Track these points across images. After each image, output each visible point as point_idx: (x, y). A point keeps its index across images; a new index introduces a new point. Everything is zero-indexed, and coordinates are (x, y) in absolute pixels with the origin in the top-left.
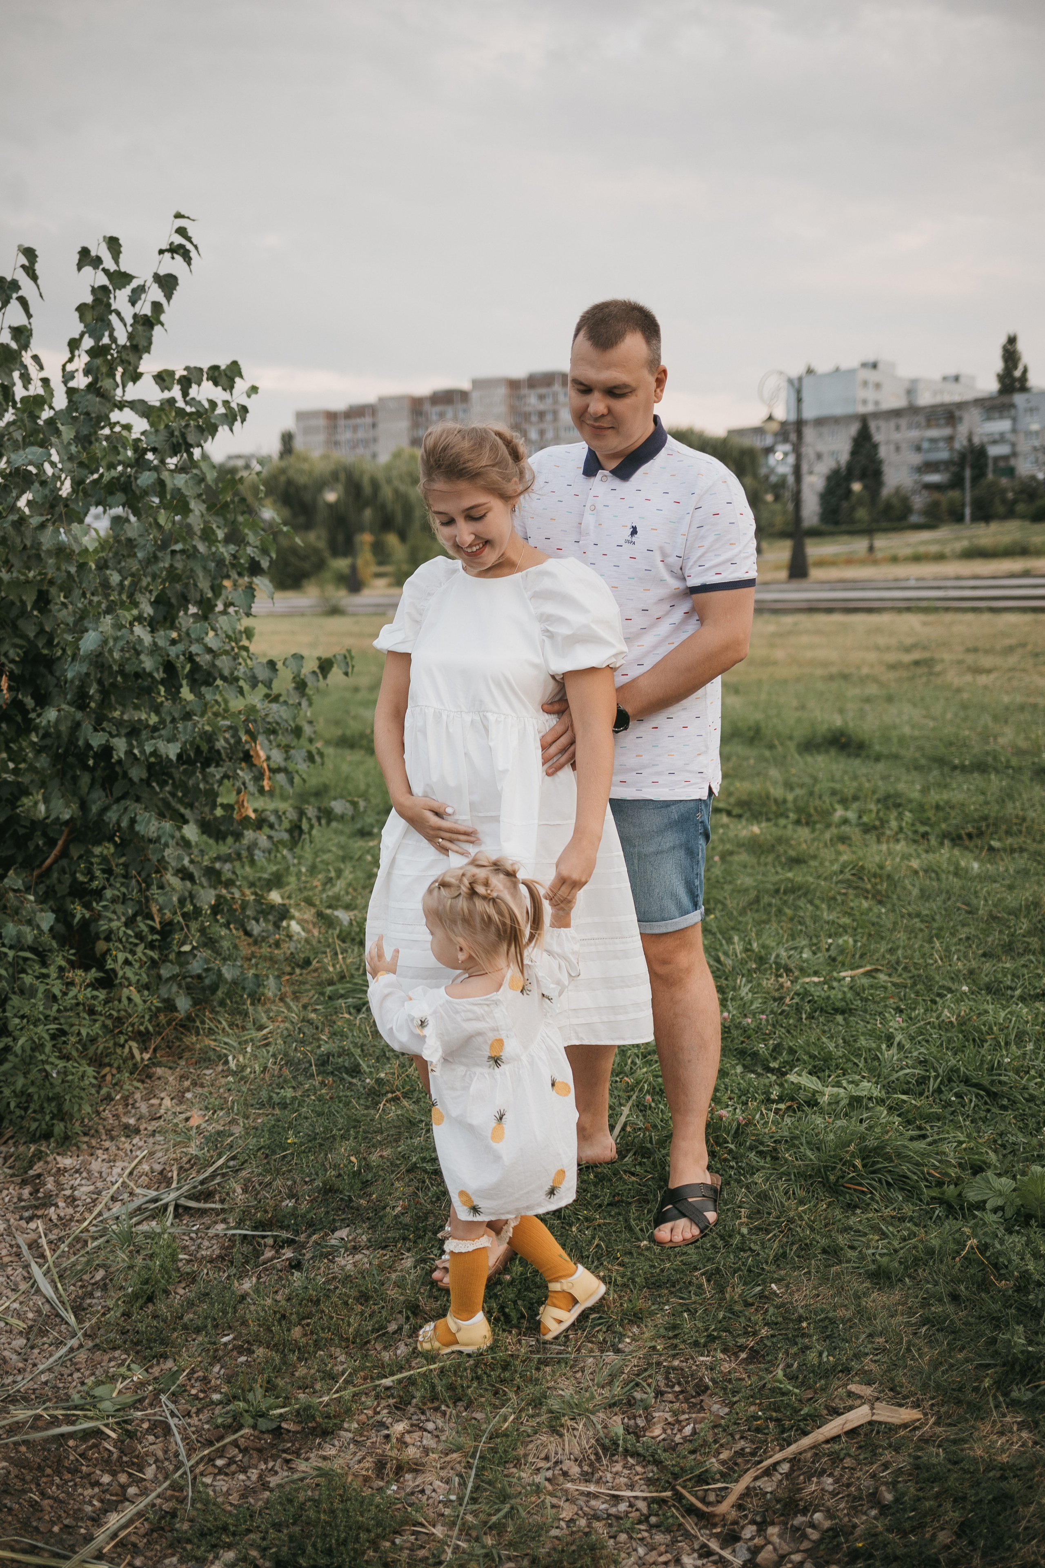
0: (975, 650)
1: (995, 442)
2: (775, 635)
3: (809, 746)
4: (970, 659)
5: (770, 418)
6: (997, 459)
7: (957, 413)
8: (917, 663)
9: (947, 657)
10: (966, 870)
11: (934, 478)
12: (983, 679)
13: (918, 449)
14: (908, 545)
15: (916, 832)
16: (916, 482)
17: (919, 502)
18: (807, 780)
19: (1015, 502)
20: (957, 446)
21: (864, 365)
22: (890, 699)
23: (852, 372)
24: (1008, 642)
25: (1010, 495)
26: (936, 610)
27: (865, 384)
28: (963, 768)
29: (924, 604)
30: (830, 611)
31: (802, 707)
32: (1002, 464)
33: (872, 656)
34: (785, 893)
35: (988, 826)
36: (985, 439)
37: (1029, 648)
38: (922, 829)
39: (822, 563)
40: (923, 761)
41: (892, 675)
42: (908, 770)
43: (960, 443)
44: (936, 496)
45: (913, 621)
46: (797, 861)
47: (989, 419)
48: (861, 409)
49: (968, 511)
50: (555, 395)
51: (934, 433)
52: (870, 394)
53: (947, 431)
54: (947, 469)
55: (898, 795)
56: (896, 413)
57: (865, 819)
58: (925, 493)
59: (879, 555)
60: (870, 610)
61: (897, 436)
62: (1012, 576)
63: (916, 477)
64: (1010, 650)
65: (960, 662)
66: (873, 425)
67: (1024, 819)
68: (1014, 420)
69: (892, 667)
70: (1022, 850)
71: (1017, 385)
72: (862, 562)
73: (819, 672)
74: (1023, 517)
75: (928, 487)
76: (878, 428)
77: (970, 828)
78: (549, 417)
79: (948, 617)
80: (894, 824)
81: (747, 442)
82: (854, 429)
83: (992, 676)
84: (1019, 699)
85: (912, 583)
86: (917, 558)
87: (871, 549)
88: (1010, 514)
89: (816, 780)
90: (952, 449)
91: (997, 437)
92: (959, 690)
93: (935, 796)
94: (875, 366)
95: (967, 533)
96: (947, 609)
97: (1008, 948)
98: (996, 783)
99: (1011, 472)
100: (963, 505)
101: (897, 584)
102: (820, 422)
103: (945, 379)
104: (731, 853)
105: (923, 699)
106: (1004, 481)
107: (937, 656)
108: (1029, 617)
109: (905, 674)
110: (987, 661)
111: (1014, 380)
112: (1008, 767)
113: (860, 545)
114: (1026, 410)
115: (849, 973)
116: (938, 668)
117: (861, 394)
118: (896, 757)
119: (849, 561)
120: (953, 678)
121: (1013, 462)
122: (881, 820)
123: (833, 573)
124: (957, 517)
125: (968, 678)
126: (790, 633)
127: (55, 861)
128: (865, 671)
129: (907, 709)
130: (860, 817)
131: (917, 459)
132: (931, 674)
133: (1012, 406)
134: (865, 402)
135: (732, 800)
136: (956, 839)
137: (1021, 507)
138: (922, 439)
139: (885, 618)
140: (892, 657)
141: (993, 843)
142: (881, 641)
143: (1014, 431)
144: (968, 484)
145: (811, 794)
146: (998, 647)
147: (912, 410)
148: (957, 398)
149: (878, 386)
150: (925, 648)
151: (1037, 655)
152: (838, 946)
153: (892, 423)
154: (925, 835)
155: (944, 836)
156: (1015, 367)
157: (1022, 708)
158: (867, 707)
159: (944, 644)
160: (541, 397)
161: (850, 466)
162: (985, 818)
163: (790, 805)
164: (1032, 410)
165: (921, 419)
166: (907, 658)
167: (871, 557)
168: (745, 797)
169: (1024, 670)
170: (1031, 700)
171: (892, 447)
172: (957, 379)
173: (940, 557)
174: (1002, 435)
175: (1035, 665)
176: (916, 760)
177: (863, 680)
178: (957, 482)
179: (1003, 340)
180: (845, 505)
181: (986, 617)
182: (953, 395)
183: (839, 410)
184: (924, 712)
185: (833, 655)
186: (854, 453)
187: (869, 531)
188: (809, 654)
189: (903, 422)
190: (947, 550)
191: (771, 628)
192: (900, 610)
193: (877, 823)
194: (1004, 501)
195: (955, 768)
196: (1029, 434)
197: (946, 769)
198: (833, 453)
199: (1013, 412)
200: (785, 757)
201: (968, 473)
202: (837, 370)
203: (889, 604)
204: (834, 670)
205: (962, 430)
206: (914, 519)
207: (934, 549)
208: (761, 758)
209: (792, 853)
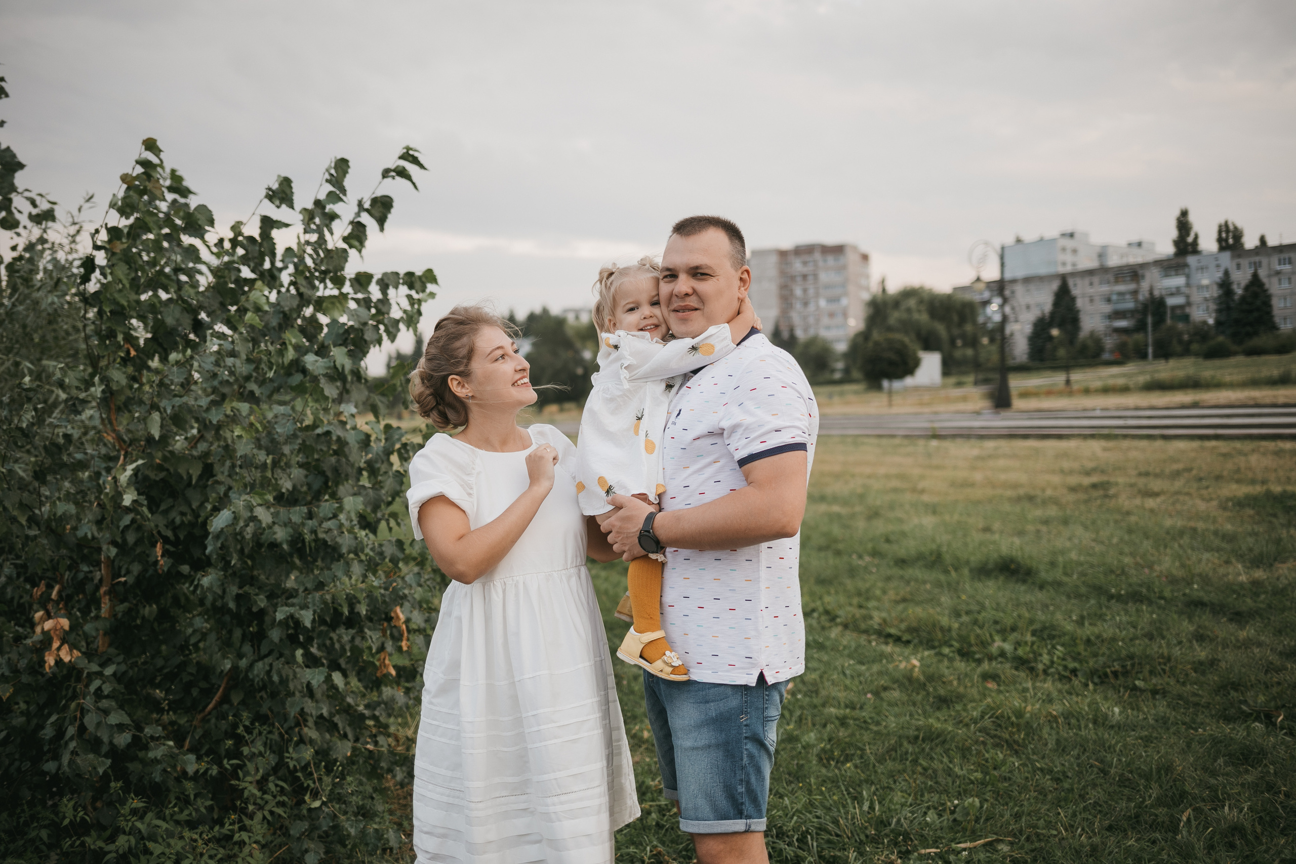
0: (1147, 474)
1: (1172, 294)
2: (979, 458)
3: (983, 571)
4: (1141, 481)
5: (978, 279)
6: (1174, 308)
7: (1140, 272)
8: (1094, 486)
9: (1121, 480)
10: (1106, 717)
11: (1122, 324)
12: (1151, 503)
13: (1109, 300)
14: (1100, 378)
15: (1065, 667)
16: (1107, 327)
17: (1109, 342)
18: (975, 608)
19: (1190, 342)
20: (1141, 297)
21: (1063, 235)
22: (1065, 522)
23: (1054, 240)
24: (1176, 467)
25: (1186, 337)
26: (1116, 437)
27: (1064, 249)
28: (1119, 598)
29: (1106, 431)
30: (1026, 437)
31: (987, 529)
32: (1178, 312)
33: (1056, 479)
34: (923, 740)
35: (1133, 665)
36: (1164, 292)
37: (1194, 472)
38: (1072, 665)
39: (1025, 395)
40: (1083, 590)
41: (1071, 497)
42: (1069, 597)
43: (1143, 296)
44: (1124, 338)
45: (1096, 446)
46: (943, 702)
47: (1167, 276)
48: (1061, 270)
49: (1150, 350)
50: (815, 262)
51: (1121, 288)
52: (1069, 258)
53: (1132, 286)
54: (1132, 316)
55: (1053, 627)
56: (1090, 273)
57: (1020, 652)
58: (1115, 336)
59: (1075, 387)
60: (1060, 437)
61: (1091, 291)
62: (1183, 407)
63: (1107, 323)
64: (1177, 474)
65: (1132, 485)
66: (1071, 282)
67: (1169, 659)
68: (1188, 276)
69: (1073, 489)
70: (1164, 693)
71: (1190, 249)
72: (1060, 394)
73: (1009, 493)
74: (1197, 355)
75: (1117, 330)
76: (1075, 285)
77: (1117, 667)
78: (810, 278)
79: (1126, 444)
80: (1046, 658)
81: (968, 297)
82: (1055, 285)
83: (1159, 500)
84: (1180, 523)
85: (1098, 413)
86: (1106, 390)
87: (1068, 382)
88: (1186, 352)
89: (983, 607)
90: (1136, 301)
91: (1174, 290)
92: (1128, 513)
93: (1088, 630)
94: (1072, 235)
95: (1149, 368)
96: (1125, 437)
97: (1135, 821)
98: (1147, 616)
99: (1186, 318)
100: (1146, 345)
101: (1085, 414)
102: (1027, 280)
103: (1130, 245)
104: (885, 689)
105: (1094, 522)
106: (1181, 326)
107: (1112, 480)
108: (1196, 444)
109: (1082, 496)
110: (1156, 485)
111: (1187, 244)
112: (1162, 598)
113: (1059, 378)
114: (1197, 269)
115: (968, 845)
116: (1112, 491)
117: (1061, 257)
118: (1058, 584)
119: (1049, 393)
120: (1125, 501)
121: (1187, 310)
122: (1034, 652)
123: (1033, 404)
124: (1142, 355)
125: (1138, 501)
126: (990, 457)
127: (215, 708)
128: (1049, 492)
129: (1079, 531)
130: (1016, 649)
131: (1107, 309)
132: (1106, 496)
133: (1186, 265)
134: (1064, 264)
135: (903, 626)
136: (1101, 678)
137: (1195, 347)
138: (1111, 293)
139: (1072, 444)
140: (1073, 480)
141: (1137, 682)
142: (1066, 464)
143: (1188, 285)
144: (1150, 328)
145: (975, 622)
146: (1167, 471)
147: (1103, 270)
148: (1140, 260)
149: (1075, 251)
150: (1103, 472)
151: (1200, 479)
152: (964, 808)
153: (1087, 281)
154: (1074, 672)
155: (1093, 673)
156: (1188, 235)
157: (1181, 533)
158: (1044, 529)
159: (1119, 468)
160: (805, 263)
161: (1053, 314)
162: (1131, 657)
163: (954, 634)
164: (1202, 269)
165: (1111, 277)
166: (1087, 481)
167: (1068, 390)
168: (914, 624)
169: (1188, 494)
170: (1192, 524)
171: (1087, 300)
172: (1139, 244)
173: (1125, 390)
174: (1178, 288)
175: (1199, 489)
176: (1077, 586)
177: (1045, 503)
178: (1141, 327)
179: (1177, 213)
180: (1049, 346)
181: (1159, 443)
182: (1136, 258)
183: (1043, 271)
184: (1093, 536)
185: (1023, 478)
186: (1057, 303)
187: (1067, 367)
188: (1003, 477)
189: (1096, 279)
190: (1131, 384)
191: (975, 452)
192: (1085, 437)
193: (1031, 655)
194: (1180, 341)
195: (1111, 597)
196: (1200, 287)
197: (1103, 599)
198: (1038, 305)
199: (1187, 270)
200: (958, 583)
201: (1150, 320)
202: (1042, 240)
203: (1076, 432)
204: (1021, 492)
205: (1145, 285)
206: (1106, 356)
207: (1121, 382)
208: (938, 584)
209: (942, 692)
